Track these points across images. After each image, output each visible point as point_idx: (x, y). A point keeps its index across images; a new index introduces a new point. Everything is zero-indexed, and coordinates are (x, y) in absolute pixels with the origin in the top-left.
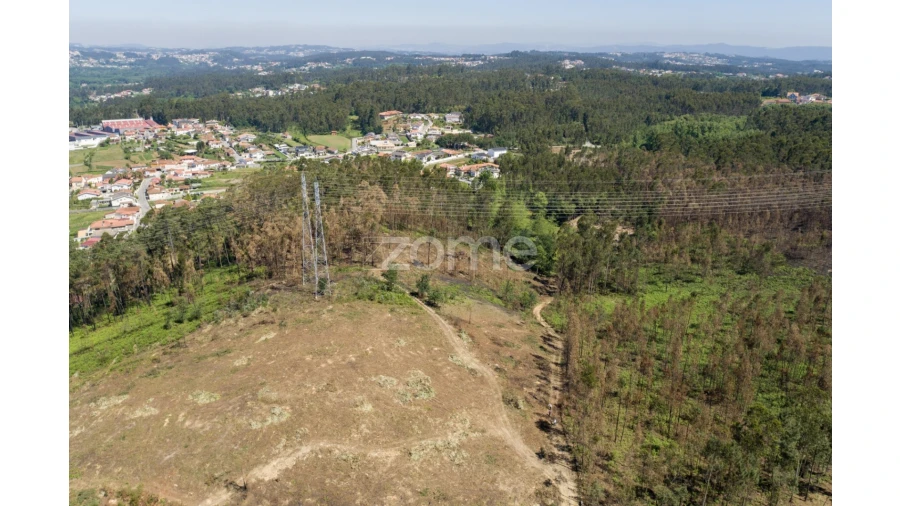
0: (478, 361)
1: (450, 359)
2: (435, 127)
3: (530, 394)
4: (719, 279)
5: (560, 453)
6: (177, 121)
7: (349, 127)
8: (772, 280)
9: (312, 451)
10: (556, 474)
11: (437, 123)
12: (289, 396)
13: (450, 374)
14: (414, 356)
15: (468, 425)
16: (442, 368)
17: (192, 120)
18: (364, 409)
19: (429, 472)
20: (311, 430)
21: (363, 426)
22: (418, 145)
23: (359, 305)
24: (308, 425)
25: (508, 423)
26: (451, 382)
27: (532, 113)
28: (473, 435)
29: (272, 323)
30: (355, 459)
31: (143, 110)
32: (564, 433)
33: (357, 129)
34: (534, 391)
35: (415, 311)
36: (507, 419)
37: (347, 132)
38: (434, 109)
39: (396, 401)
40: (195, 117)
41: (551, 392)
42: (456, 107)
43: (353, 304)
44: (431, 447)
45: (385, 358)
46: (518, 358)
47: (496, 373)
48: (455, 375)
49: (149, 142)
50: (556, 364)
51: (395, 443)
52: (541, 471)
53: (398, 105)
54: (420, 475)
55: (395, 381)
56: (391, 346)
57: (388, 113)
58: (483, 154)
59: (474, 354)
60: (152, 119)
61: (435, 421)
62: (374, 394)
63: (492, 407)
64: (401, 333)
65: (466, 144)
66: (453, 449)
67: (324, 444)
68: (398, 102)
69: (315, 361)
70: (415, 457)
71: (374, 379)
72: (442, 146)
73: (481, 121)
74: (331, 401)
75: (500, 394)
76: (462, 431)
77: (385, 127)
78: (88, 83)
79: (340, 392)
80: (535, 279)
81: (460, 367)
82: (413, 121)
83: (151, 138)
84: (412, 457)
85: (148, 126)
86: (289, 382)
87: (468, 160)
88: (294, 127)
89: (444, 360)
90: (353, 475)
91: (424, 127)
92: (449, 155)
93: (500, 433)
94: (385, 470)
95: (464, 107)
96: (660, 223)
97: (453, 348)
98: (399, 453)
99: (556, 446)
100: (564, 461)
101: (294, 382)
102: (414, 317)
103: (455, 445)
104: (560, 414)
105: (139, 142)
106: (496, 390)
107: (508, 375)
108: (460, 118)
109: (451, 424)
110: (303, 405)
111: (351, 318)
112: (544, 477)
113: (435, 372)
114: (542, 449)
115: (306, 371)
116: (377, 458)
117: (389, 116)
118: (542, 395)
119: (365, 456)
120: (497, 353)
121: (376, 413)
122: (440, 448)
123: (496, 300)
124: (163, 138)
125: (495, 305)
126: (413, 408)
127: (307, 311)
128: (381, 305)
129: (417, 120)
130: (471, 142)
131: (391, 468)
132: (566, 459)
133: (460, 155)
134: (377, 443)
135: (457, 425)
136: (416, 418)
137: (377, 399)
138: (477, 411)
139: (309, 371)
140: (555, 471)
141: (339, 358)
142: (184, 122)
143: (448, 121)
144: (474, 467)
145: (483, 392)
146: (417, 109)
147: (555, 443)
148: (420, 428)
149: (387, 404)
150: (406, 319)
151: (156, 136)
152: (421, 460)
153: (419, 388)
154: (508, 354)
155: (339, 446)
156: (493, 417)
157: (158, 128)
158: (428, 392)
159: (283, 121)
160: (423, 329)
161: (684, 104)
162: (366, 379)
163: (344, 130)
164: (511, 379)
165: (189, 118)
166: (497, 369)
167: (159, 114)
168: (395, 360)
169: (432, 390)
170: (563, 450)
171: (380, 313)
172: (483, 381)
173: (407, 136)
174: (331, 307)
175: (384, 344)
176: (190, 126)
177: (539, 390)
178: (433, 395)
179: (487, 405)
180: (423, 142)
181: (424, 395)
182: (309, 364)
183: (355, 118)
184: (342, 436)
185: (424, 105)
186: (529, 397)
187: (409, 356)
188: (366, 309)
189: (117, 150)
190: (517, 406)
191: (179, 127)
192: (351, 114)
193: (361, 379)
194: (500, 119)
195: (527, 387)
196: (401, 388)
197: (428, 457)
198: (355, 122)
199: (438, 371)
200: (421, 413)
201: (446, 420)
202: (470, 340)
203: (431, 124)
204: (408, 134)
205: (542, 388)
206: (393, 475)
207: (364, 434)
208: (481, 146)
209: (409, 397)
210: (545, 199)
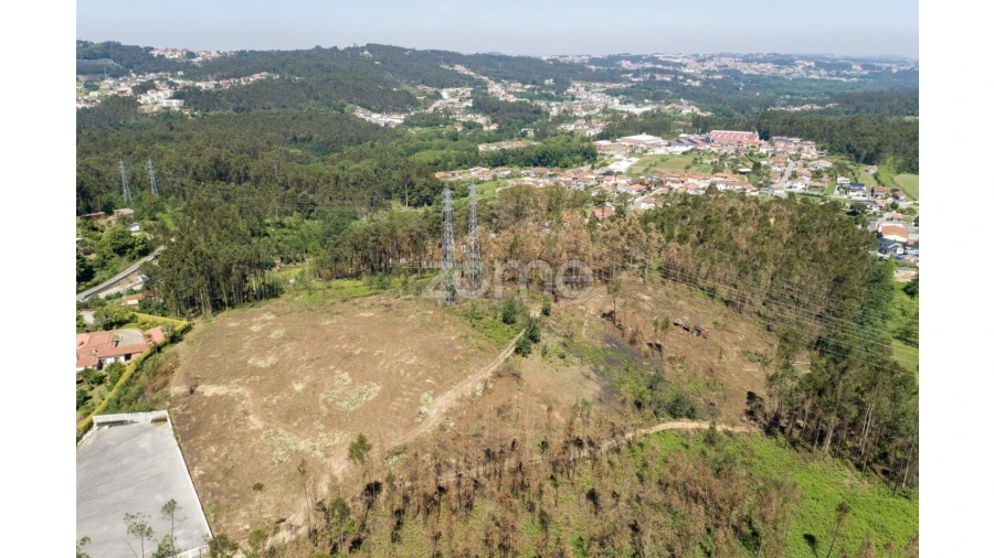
0: (445, 411)
9: (239, 393)
10: (301, 523)
13: (397, 404)
14: (398, 375)
16: (401, 396)
17: (793, 139)
18: (296, 387)
19: (253, 452)
20: (260, 381)
21: (279, 397)
23: (452, 320)
24: (263, 377)
26: (385, 410)
28: (317, 453)
30: (241, 413)
35: (489, 346)
39: (322, 395)
44: (281, 438)
45: (376, 364)
47: (434, 429)
48: (399, 407)
51: (272, 420)
52: (296, 511)
54: (247, 450)
55: (348, 383)
56: (398, 358)
59: (454, 404)
60: (759, 133)
61: (319, 426)
62: (320, 381)
64: (430, 354)
66: (289, 450)
67: (248, 393)
70: (263, 437)
71: (339, 372)
75: (399, 444)
78: (792, 94)
79: (309, 367)
81: (417, 406)
86: (307, 346)
89: (417, 392)
90: (226, 421)
94: (240, 432)
97: (449, 389)
98: (262, 428)
102: (474, 350)
103: (295, 449)
106: (404, 439)
109: (323, 435)
110: (283, 364)
112: (289, 516)
115: (325, 344)
116: (250, 421)
119: (248, 415)
120: (481, 417)
121: (298, 394)
122: (283, 443)
124: (742, 154)
126: (322, 407)
128: (468, 329)
131: (244, 433)
134: (266, 413)
135: (324, 439)
136: (312, 414)
137: (315, 386)
140: (305, 521)
142: (781, 140)
144: (276, 472)
148: (301, 423)
149: (314, 393)
150: (461, 348)
152: (263, 442)
155: (250, 400)
157: (752, 143)
158: (352, 404)
159: (878, 151)
160: (456, 362)
165: (795, 136)
166: (443, 427)
167: (768, 131)
168: (378, 369)
169: (358, 405)
172: (412, 426)
175: (397, 355)
176: (782, 145)
177: (438, 466)
181: (345, 405)
182: (335, 341)
184: (261, 395)
188: (450, 326)
189: (689, 160)
193: (333, 368)
196: (342, 389)
197: (269, 443)
199: (394, 396)
200: (320, 414)
201: (326, 431)
202: (479, 394)
205: (445, 467)
206: (237, 438)
207: (270, 402)
209: (333, 398)
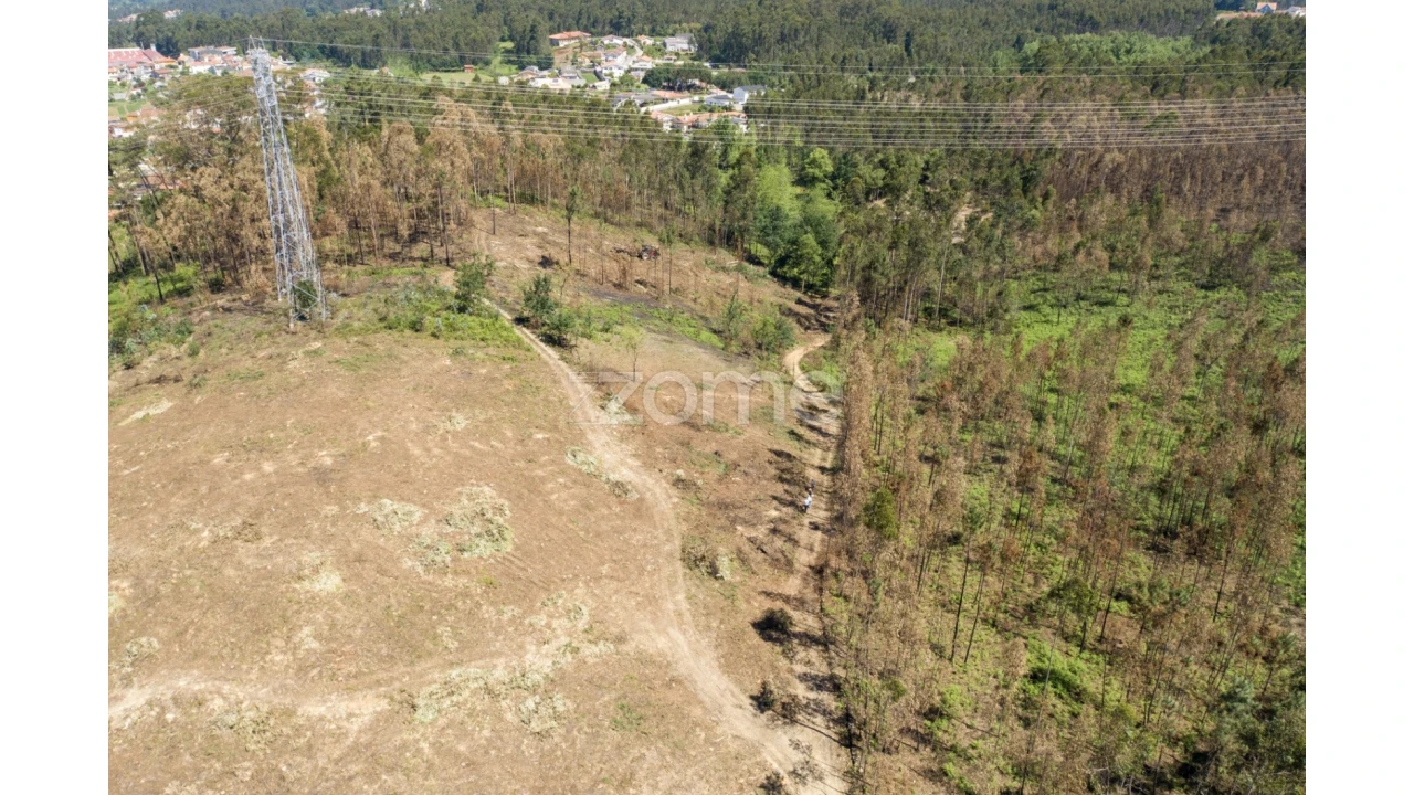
0: (637, 463)
1: (569, 460)
2: (645, 57)
3: (751, 540)
4: (1163, 299)
5: (813, 695)
6: (196, 50)
7: (497, 60)
8: (1268, 298)
9: (150, 704)
10: (797, 757)
11: (649, 52)
12: (140, 551)
13: (560, 494)
14: (482, 454)
15: (582, 624)
16: (543, 480)
17: (224, 49)
18: (317, 587)
19: (457, 756)
20: (166, 643)
21: (307, 630)
22: (613, 85)
23: (383, 341)
24: (162, 631)
25: (688, 617)
26: (561, 513)
27: (814, 29)
28: (590, 651)
29: (177, 380)
30: (260, 727)
31: (141, 34)
32: (824, 642)
33: (510, 62)
34: (761, 532)
35: (510, 352)
36: (685, 606)
37: (492, 67)
38: (647, 28)
39: (407, 563)
40: (230, 45)
41: (804, 535)
42: (684, 25)
43: (371, 338)
44: (473, 685)
45: (407, 457)
46: (734, 456)
47: (674, 492)
48: (574, 497)
49: (140, 84)
50: (822, 469)
51: (382, 675)
52: (755, 749)
53: (584, 21)
54: (430, 765)
55: (418, 513)
56: (428, 429)
57: (565, 35)
58: (725, 98)
59: (629, 448)
60: (153, 48)
61: (501, 613)
62: (355, 546)
63: (651, 574)
64: (463, 399)
65: (697, 82)
66: (534, 690)
67: (188, 682)
68: (585, 16)
69: (232, 466)
70: (425, 715)
71: (363, 508)
72: (653, 86)
73: (727, 47)
74: (239, 565)
75: (678, 543)
76: (564, 640)
77: (557, 59)
79: (267, 542)
80: (799, 302)
81: (588, 479)
82: (608, 47)
83: (145, 78)
84: (418, 715)
85: (144, 59)
86: (154, 518)
87: (698, 106)
88: (399, 61)
89: (553, 462)
90: (246, 770)
91: (624, 58)
92: (664, 100)
93: (662, 642)
94: (336, 754)
95: (699, 26)
96: (1046, 196)
97: (582, 434)
98: (384, 705)
99: (803, 678)
100: (819, 720)
101: (164, 517)
102: (507, 367)
103: (538, 677)
104: (820, 590)
105: (123, 85)
106: (668, 532)
107: (704, 496)
108: (690, 42)
109: (541, 620)
110: (164, 577)
111: (353, 367)
112: (762, 765)
113: (525, 491)
114: (764, 685)
115: (204, 489)
116: (322, 719)
117: (567, 41)
118: (779, 543)
119: (289, 713)
120: (686, 444)
121: (347, 597)
122: (499, 688)
123: (705, 335)
124: (168, 78)
125: (702, 345)
126: (449, 581)
127: (261, 354)
128: (434, 342)
129: (615, 46)
130: (706, 78)
131: (356, 749)
132: (825, 713)
133: (685, 100)
134: (333, 677)
135: (555, 623)
136: (451, 606)
137: (360, 559)
138: (614, 585)
139: (210, 490)
140: (797, 746)
141: (293, 460)
142: (208, 52)
143: (670, 48)
144: (581, 739)
145: (637, 539)
146: (617, 28)
147: (799, 669)
148: (456, 635)
149: (382, 572)
150: (484, 371)
151: (155, 75)
152: (442, 722)
153: (476, 529)
154: (714, 446)
155: (226, 688)
156: (651, 601)
157: (161, 62)
158: (496, 536)
159: (379, 47)
160: (519, 392)
161: (1082, 15)
162: (344, 508)
163: (487, 63)
164: (710, 505)
165: (219, 44)
166: (678, 482)
167: (169, 41)
168: (429, 463)
169: (507, 534)
170: (820, 688)
171: (429, 359)
172: (641, 510)
173: (595, 72)
174: (317, 345)
175: (414, 426)
176: (218, 58)
177: (774, 531)
178: (508, 547)
179: (642, 570)
180: (622, 79)
181: (484, 548)
182: (216, 472)
183: (509, 45)
184: (243, 659)
185: (629, 21)
186: (747, 548)
187: (468, 453)
188: (398, 349)
190: (713, 572)
191: (198, 59)
192: (503, 40)
193: (332, 509)
194: (759, 40)
195: (746, 523)
196: (428, 532)
197: (461, 715)
198: (508, 51)
199: (534, 486)
200: (465, 594)
201: (531, 611)
203: (639, 52)
204: (598, 69)
205: (781, 527)
206: (354, 768)
207: (301, 654)
208: (725, 85)
209: (444, 555)
210: (829, 162)
